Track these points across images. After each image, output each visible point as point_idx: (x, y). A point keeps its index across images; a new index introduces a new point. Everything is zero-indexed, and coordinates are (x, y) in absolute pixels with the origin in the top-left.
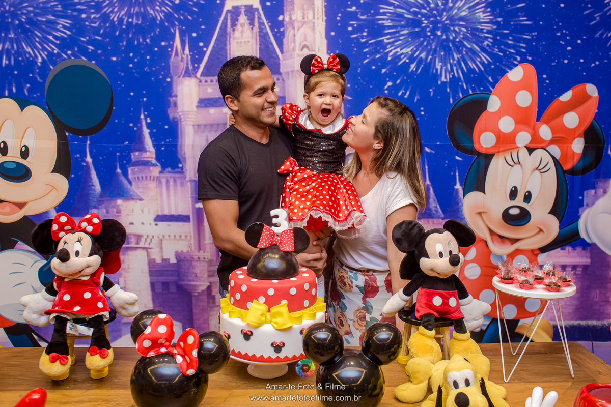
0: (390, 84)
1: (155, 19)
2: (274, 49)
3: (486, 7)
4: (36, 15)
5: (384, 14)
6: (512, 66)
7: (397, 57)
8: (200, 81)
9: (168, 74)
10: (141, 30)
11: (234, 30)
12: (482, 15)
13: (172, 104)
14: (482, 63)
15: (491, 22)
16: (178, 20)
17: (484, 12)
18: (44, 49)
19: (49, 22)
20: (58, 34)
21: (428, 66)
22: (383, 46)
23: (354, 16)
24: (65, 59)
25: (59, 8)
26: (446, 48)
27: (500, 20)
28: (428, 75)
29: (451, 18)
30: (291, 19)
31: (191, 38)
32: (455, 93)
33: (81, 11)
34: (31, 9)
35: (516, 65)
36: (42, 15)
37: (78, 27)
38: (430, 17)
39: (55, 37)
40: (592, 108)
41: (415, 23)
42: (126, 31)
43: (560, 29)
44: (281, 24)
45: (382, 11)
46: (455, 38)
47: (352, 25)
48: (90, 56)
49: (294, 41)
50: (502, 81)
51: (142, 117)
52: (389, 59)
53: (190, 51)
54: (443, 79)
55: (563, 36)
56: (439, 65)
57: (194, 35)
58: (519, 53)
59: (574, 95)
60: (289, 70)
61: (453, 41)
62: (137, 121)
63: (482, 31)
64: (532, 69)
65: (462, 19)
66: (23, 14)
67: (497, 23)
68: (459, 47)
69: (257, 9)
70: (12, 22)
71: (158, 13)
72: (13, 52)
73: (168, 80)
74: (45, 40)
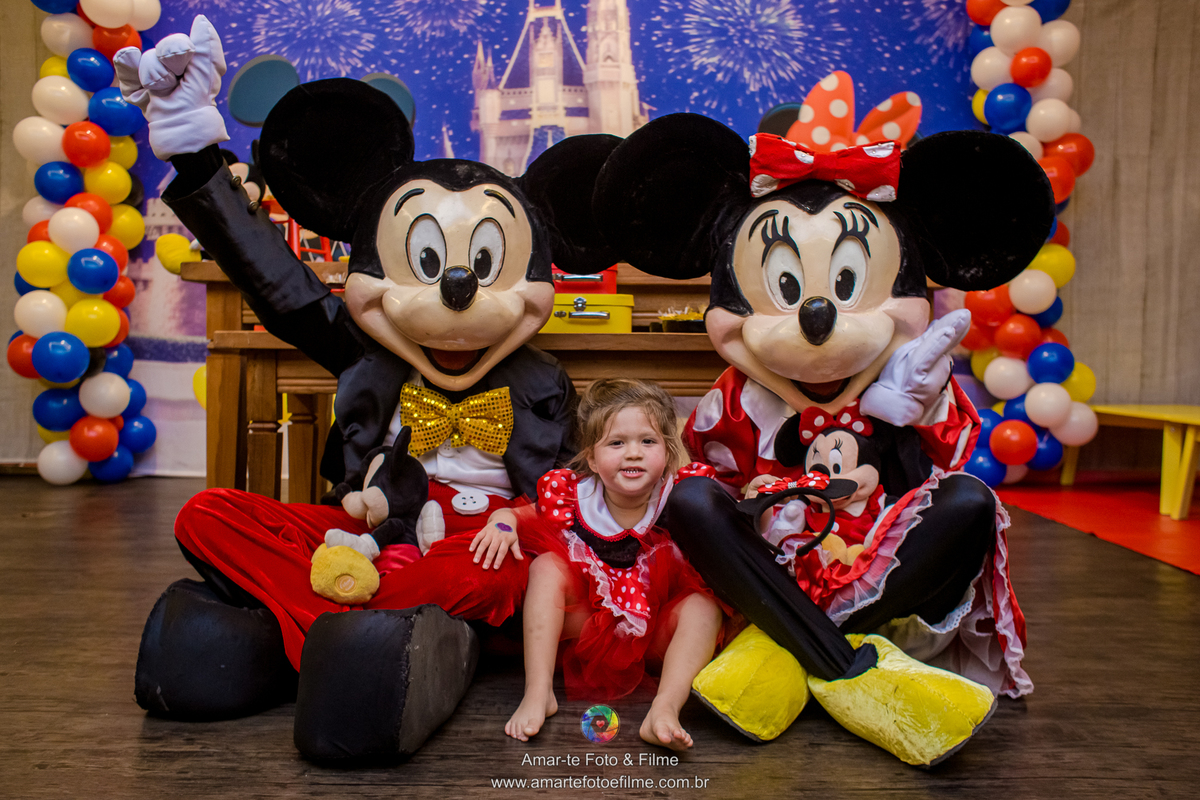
0: (696, 94)
1: (457, 32)
2: (577, 61)
3: (796, 14)
4: (342, 30)
5: (689, 23)
6: (825, 74)
7: (703, 67)
8: (503, 93)
9: (470, 87)
10: (443, 43)
11: (536, 42)
12: (793, 23)
13: (474, 117)
14: (793, 72)
15: (802, 29)
16: (481, 32)
17: (794, 19)
18: (348, 64)
19: (354, 37)
20: (362, 48)
21: (736, 76)
22: (688, 55)
23: (658, 26)
24: (367, 73)
25: (364, 23)
26: (754, 57)
27: (811, 26)
28: (736, 85)
29: (760, 27)
30: (594, 30)
31: (494, 51)
32: (764, 103)
33: (385, 26)
34: (336, 24)
35: (829, 73)
36: (348, 30)
37: (382, 41)
38: (737, 25)
39: (360, 51)
40: (914, 118)
41: (721, 32)
42: (429, 45)
43: (876, 35)
44: (584, 35)
45: (687, 20)
46: (763, 46)
47: (656, 35)
48: (394, 70)
49: (597, 52)
50: (815, 89)
51: (444, 129)
52: (695, 68)
53: (494, 62)
54: (752, 89)
55: (880, 43)
56: (747, 74)
57: (497, 47)
58: (833, 61)
59: (895, 105)
60: (591, 81)
61: (762, 50)
62: (440, 134)
63: (791, 39)
64: (847, 77)
65: (771, 26)
66: (329, 29)
67: (808, 31)
68: (768, 55)
69: (559, 21)
70: (318, 38)
71: (461, 26)
72: (318, 67)
73: (471, 92)
74: (349, 55)
